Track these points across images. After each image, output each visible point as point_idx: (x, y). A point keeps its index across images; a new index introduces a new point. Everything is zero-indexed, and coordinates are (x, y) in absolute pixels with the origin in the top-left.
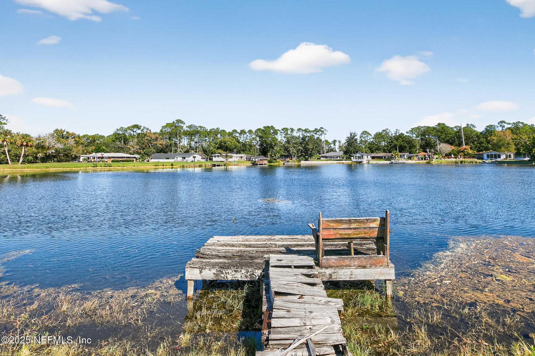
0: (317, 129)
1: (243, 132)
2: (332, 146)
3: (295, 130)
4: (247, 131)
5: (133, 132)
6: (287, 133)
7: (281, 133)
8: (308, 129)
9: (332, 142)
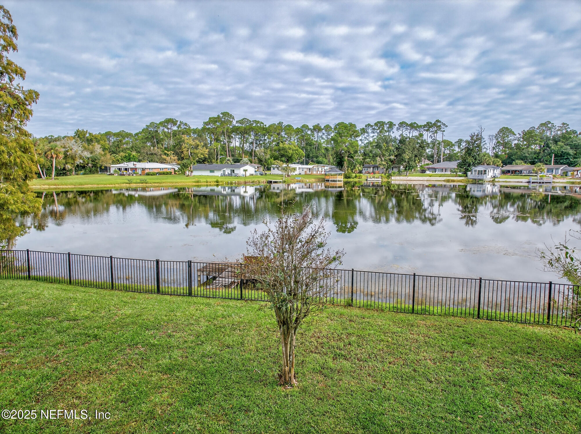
0: (431, 123)
1: (317, 128)
3: (395, 125)
4: (322, 127)
5: (168, 129)
6: (383, 129)
7: (374, 129)
8: (415, 123)
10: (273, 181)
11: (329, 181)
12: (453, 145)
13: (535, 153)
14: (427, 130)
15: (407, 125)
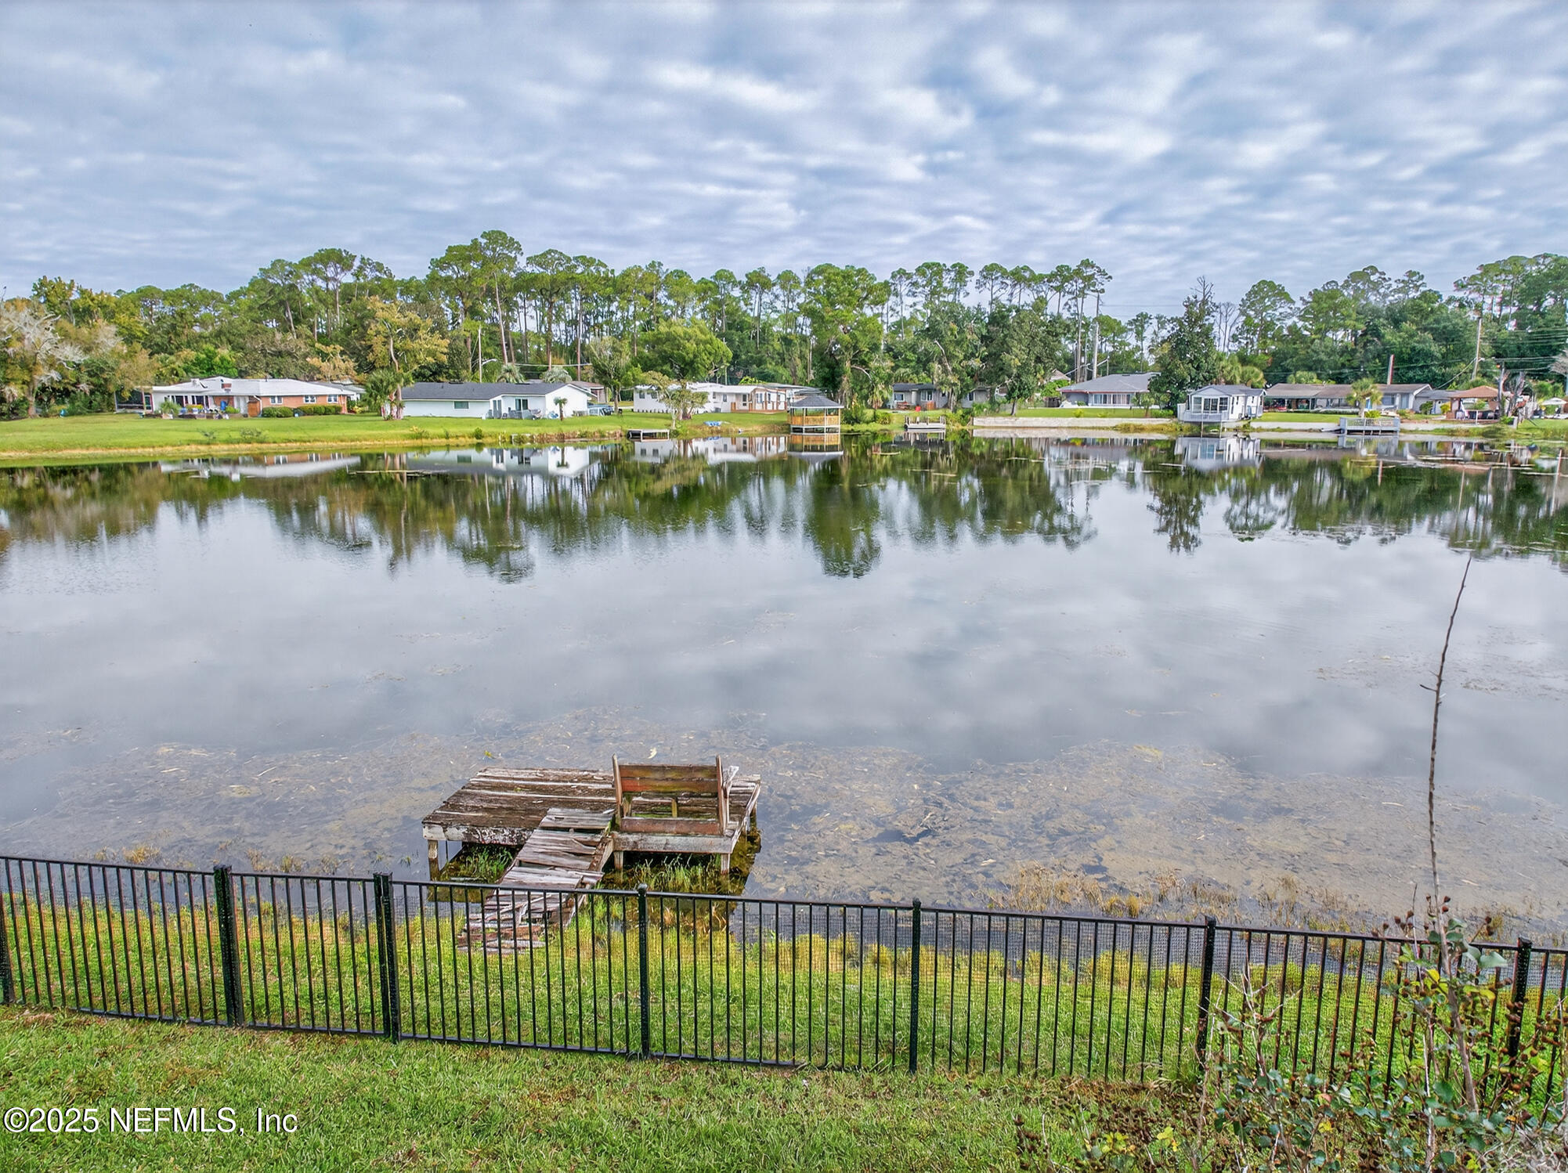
0: (1068, 269)
1: (757, 282)
2: (1131, 339)
3: (972, 273)
4: (773, 278)
5: (327, 279)
6: (940, 284)
7: (915, 284)
8: (1026, 269)
9: (1130, 323)
10: (643, 431)
11: (800, 430)
12: (1123, 330)
13: (1344, 351)
14: (1059, 289)
15: (1005, 273)
